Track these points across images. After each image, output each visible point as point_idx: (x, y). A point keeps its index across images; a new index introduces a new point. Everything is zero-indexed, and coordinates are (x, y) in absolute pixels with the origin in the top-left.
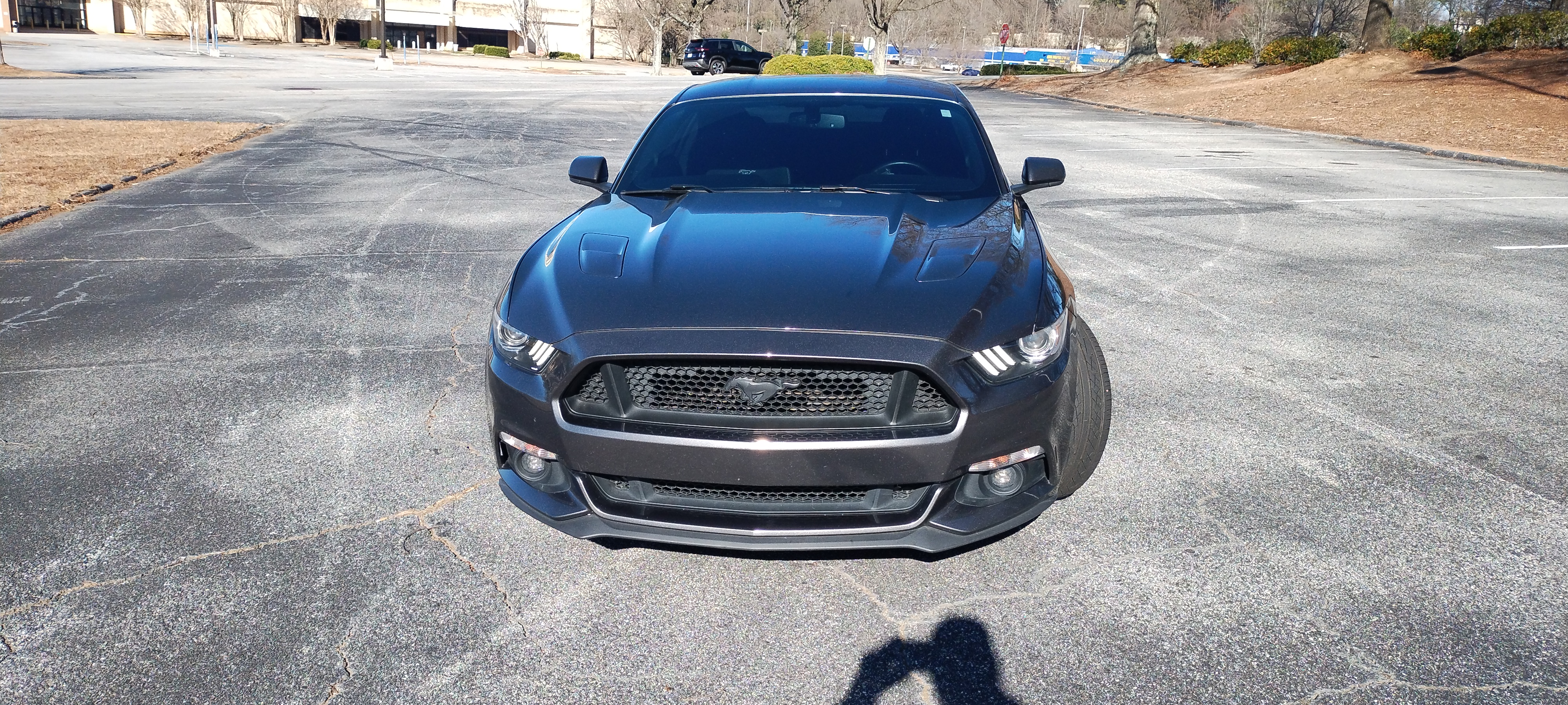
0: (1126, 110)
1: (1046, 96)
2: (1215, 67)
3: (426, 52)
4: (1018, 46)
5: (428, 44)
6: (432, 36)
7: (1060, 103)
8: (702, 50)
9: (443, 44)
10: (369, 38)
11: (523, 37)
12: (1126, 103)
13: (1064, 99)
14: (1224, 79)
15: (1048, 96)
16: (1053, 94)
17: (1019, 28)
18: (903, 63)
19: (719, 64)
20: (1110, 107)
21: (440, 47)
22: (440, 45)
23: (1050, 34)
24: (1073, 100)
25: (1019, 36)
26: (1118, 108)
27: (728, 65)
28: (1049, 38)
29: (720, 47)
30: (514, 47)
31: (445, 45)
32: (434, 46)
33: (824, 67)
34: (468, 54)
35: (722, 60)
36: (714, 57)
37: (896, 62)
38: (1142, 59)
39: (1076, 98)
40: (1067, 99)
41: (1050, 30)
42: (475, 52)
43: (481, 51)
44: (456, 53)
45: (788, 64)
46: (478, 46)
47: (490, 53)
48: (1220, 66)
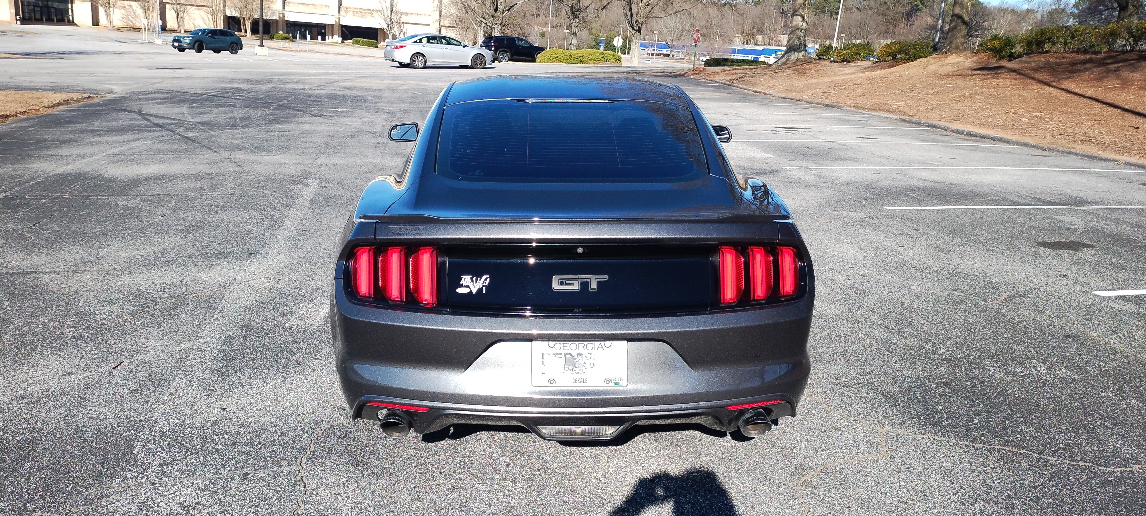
0: (765, 94)
1: (718, 83)
2: (845, 63)
3: (317, 43)
4: (759, 45)
5: (319, 37)
6: (323, 31)
7: (724, 88)
8: (492, 44)
9: (330, 37)
10: (277, 32)
11: (388, 33)
12: (769, 89)
13: (729, 85)
14: (847, 72)
15: (719, 83)
16: (724, 81)
17: (760, 31)
18: (673, 56)
19: (505, 55)
20: (756, 92)
21: (329, 39)
22: (329, 38)
23: (782, 36)
24: (734, 86)
25: (760, 38)
26: (760, 92)
27: (512, 55)
28: (782, 39)
29: (506, 42)
30: (382, 40)
31: (332, 38)
32: (323, 39)
33: (581, 58)
34: (348, 45)
35: (506, 52)
36: (501, 50)
37: (668, 55)
38: (794, 56)
39: (737, 85)
40: (730, 85)
41: (784, 33)
42: (353, 44)
43: (357, 43)
44: (340, 44)
45: (554, 55)
46: (356, 39)
47: (364, 44)
48: (849, 62)
